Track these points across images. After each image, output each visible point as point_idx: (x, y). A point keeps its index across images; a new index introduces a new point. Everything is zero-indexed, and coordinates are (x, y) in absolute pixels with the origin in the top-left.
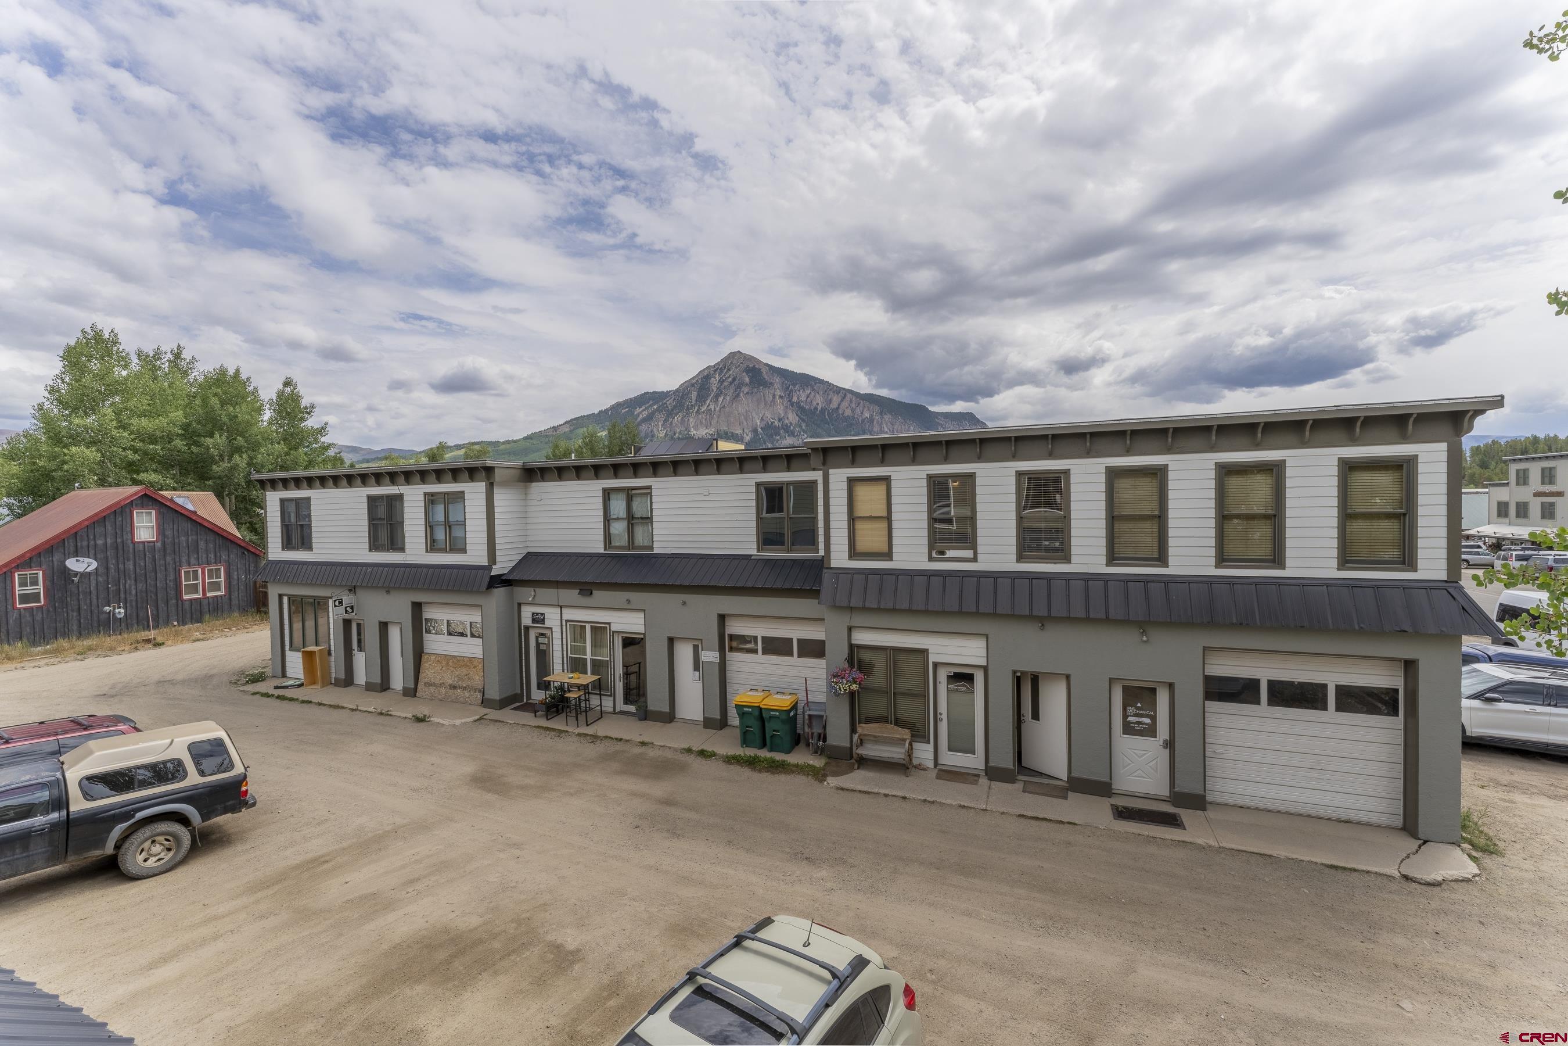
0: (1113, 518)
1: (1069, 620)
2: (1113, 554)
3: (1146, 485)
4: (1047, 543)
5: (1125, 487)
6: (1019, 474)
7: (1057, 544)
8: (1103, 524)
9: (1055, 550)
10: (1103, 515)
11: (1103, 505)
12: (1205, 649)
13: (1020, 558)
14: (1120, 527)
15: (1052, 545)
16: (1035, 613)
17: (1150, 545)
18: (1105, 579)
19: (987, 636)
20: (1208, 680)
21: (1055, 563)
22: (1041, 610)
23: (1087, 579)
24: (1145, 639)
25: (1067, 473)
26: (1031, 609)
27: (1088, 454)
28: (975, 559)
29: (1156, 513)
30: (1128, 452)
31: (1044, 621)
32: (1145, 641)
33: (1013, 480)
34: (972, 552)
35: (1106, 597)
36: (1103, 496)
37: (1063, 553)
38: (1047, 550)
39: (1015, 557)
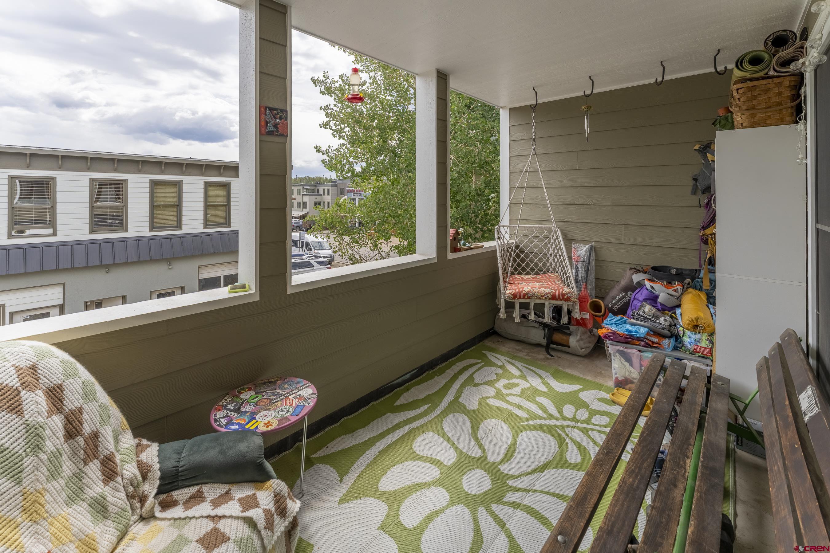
0: (154, 207)
1: (127, 264)
2: (153, 225)
3: (171, 190)
4: (111, 222)
5: (160, 191)
6: (92, 180)
7: (117, 222)
8: (148, 209)
9: (117, 225)
10: (148, 205)
11: (148, 200)
12: (199, 267)
13: (91, 231)
14: (156, 211)
15: (114, 222)
16: (103, 263)
17: (173, 220)
18: (148, 239)
19: (64, 284)
20: (200, 281)
21: (117, 233)
22: (107, 260)
23: (137, 240)
24: (170, 267)
25: (126, 181)
26: (101, 261)
27: (140, 172)
28: (54, 234)
29: (177, 204)
30: (162, 173)
31: (108, 268)
32: (171, 268)
33: (88, 184)
34: (52, 229)
35: (150, 248)
36: (148, 195)
37: (122, 226)
38: (111, 225)
39: (88, 231)
